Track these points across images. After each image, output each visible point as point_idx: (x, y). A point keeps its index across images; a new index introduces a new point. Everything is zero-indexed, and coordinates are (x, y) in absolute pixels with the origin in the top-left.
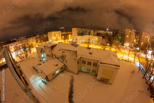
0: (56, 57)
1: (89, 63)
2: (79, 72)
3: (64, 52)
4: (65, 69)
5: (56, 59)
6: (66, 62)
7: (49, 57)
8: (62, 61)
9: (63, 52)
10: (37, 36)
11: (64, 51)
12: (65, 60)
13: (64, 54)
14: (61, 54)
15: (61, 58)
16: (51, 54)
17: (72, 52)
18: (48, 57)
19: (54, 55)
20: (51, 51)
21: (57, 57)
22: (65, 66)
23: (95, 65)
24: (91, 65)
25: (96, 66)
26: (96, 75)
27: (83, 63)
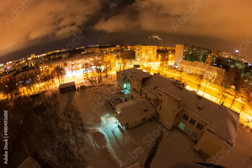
0: (146, 96)
1: (192, 122)
2: (173, 127)
3: (161, 95)
4: (155, 117)
5: (146, 99)
6: (160, 109)
7: (136, 93)
8: (154, 105)
9: (159, 94)
10: (117, 46)
11: (161, 93)
12: (159, 106)
13: (160, 98)
14: (155, 95)
15: (153, 100)
16: (140, 90)
17: (174, 99)
18: (134, 92)
19: (144, 94)
20: (140, 86)
21: (148, 98)
22: (157, 113)
23: (200, 127)
24: (194, 124)
25: (201, 129)
26: (196, 142)
27: (184, 117)
